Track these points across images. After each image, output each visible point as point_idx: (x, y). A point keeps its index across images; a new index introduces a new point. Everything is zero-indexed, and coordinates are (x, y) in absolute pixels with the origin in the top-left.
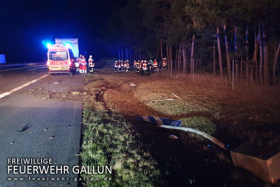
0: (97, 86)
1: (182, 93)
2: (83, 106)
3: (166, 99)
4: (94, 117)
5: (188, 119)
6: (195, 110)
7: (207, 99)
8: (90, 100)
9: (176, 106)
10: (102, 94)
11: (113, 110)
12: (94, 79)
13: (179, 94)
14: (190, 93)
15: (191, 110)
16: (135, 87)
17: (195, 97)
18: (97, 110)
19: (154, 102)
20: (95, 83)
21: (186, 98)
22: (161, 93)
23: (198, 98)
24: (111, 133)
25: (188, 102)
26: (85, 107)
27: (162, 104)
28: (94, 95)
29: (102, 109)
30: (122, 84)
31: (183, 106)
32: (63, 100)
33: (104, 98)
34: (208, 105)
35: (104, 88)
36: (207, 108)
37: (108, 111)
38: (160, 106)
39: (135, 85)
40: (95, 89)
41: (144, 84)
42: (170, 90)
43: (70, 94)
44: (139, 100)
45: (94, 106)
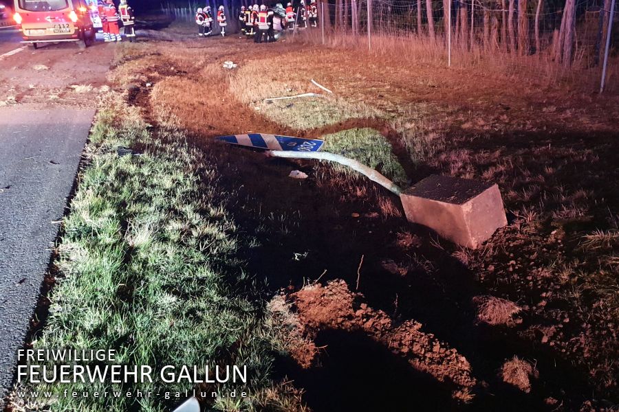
0: (139, 70)
1: (337, 81)
2: (95, 117)
3: (299, 94)
4: (113, 141)
5: (338, 135)
6: (356, 115)
7: (388, 91)
8: (114, 102)
9: (317, 109)
10: (147, 89)
11: (164, 124)
12: (137, 54)
13: (331, 81)
14: (356, 80)
15: (347, 116)
16: (235, 70)
17: (364, 87)
18: (125, 124)
19: (270, 102)
20: (137, 65)
21: (344, 91)
22: (290, 82)
23: (369, 89)
24: (146, 174)
25: (346, 98)
26: (99, 119)
27: (288, 107)
28: (126, 91)
29: (137, 121)
30: (206, 63)
31: (331, 108)
32: (50, 105)
33: (150, 97)
34: (385, 103)
35: (156, 74)
36: (381, 108)
37: (150, 126)
38: (284, 111)
39: (235, 66)
40: (131, 77)
41: (256, 61)
42: (313, 73)
43: (69, 92)
44: (239, 99)
45: (121, 117)
